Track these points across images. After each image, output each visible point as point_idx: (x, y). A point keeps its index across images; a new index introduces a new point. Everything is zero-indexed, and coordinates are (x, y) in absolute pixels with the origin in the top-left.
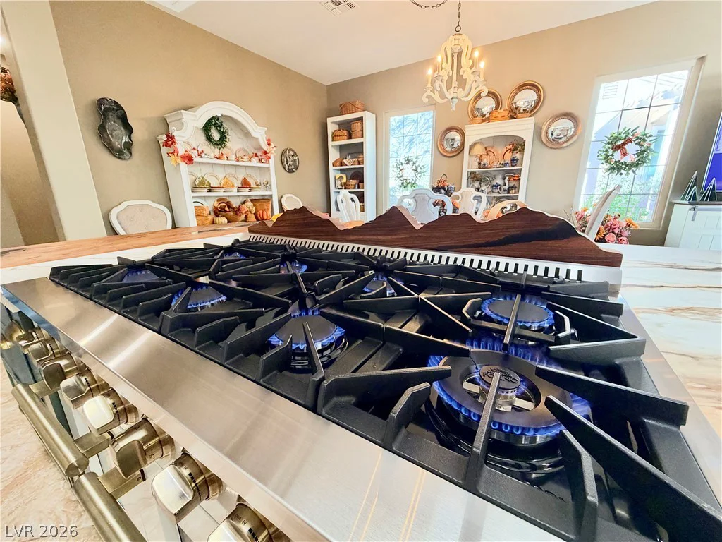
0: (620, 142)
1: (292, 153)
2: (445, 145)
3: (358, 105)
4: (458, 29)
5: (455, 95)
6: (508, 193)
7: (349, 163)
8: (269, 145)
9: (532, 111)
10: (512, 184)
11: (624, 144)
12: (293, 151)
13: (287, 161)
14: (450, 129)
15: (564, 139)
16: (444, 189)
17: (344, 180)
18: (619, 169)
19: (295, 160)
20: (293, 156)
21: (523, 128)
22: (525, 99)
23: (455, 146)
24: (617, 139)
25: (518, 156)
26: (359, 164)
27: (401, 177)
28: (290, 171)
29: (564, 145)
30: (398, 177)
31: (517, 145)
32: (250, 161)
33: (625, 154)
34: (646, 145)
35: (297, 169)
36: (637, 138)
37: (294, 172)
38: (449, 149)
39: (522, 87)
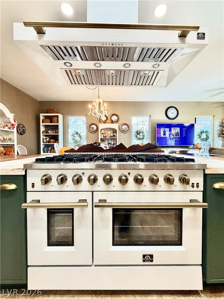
0: (139, 133)
1: (22, 126)
2: (91, 129)
3: (55, 111)
4: (99, 97)
5: (99, 115)
6: (114, 145)
7: (51, 133)
8: (15, 122)
9: (117, 121)
10: (114, 143)
11: (140, 133)
12: (23, 125)
13: (20, 129)
14: (92, 124)
15: (126, 131)
16: (98, 143)
17: (48, 140)
18: (140, 139)
19: (23, 130)
20: (23, 127)
21: (115, 126)
22: (114, 118)
23: (94, 130)
24: (138, 132)
25: (115, 134)
26: (56, 133)
27: (74, 139)
28: (21, 134)
29: (126, 132)
30: (73, 139)
31: (115, 131)
32: (4, 128)
33: (140, 136)
34: (144, 134)
35: (24, 133)
36: (142, 132)
37: (23, 134)
38: (92, 130)
39: (113, 115)
